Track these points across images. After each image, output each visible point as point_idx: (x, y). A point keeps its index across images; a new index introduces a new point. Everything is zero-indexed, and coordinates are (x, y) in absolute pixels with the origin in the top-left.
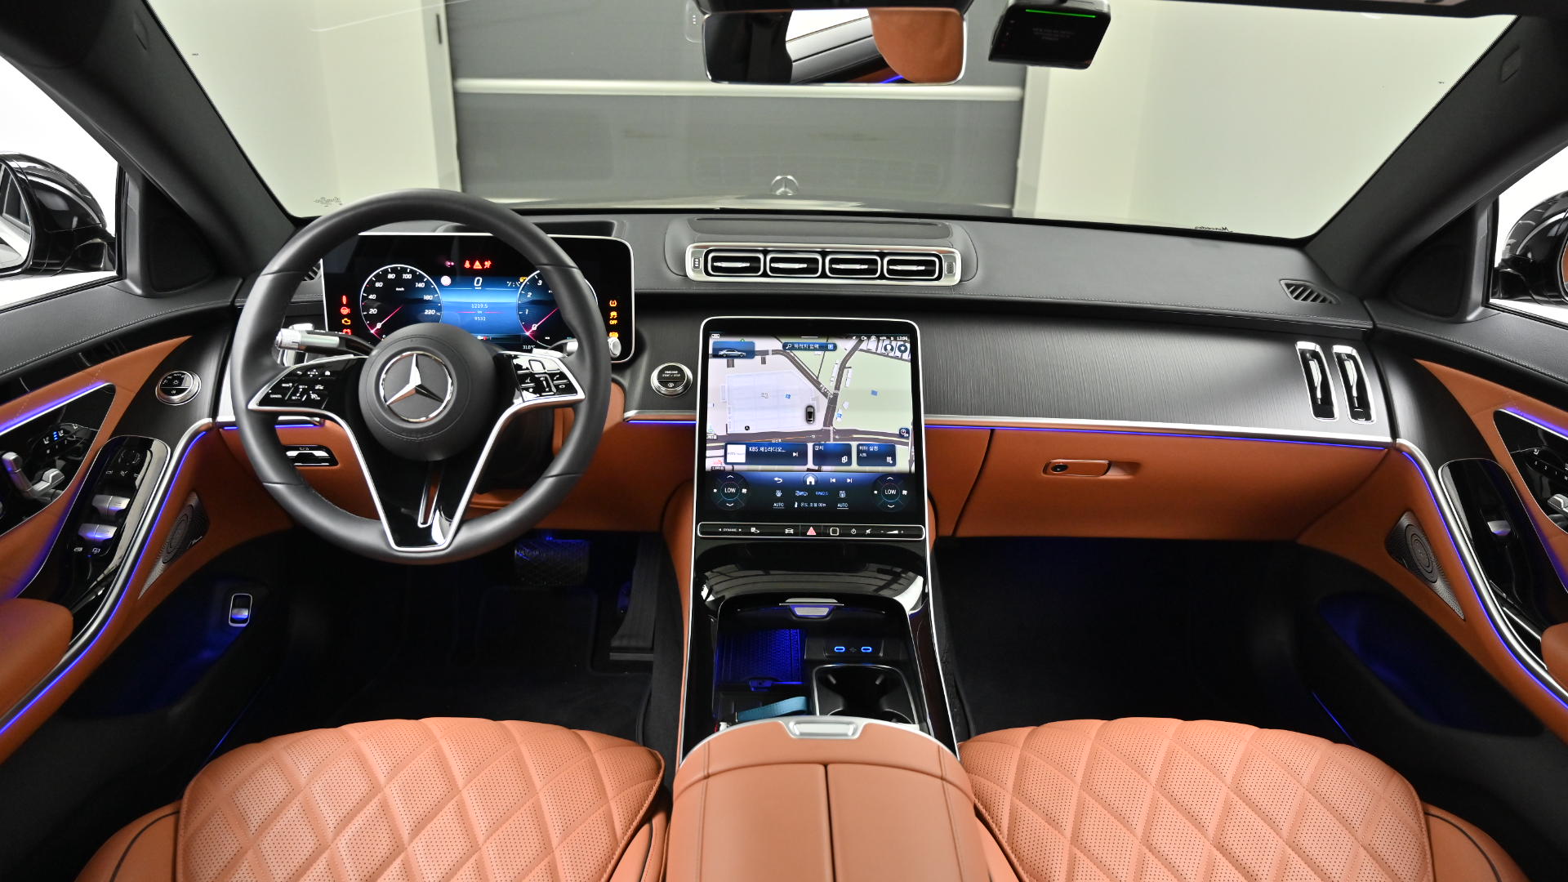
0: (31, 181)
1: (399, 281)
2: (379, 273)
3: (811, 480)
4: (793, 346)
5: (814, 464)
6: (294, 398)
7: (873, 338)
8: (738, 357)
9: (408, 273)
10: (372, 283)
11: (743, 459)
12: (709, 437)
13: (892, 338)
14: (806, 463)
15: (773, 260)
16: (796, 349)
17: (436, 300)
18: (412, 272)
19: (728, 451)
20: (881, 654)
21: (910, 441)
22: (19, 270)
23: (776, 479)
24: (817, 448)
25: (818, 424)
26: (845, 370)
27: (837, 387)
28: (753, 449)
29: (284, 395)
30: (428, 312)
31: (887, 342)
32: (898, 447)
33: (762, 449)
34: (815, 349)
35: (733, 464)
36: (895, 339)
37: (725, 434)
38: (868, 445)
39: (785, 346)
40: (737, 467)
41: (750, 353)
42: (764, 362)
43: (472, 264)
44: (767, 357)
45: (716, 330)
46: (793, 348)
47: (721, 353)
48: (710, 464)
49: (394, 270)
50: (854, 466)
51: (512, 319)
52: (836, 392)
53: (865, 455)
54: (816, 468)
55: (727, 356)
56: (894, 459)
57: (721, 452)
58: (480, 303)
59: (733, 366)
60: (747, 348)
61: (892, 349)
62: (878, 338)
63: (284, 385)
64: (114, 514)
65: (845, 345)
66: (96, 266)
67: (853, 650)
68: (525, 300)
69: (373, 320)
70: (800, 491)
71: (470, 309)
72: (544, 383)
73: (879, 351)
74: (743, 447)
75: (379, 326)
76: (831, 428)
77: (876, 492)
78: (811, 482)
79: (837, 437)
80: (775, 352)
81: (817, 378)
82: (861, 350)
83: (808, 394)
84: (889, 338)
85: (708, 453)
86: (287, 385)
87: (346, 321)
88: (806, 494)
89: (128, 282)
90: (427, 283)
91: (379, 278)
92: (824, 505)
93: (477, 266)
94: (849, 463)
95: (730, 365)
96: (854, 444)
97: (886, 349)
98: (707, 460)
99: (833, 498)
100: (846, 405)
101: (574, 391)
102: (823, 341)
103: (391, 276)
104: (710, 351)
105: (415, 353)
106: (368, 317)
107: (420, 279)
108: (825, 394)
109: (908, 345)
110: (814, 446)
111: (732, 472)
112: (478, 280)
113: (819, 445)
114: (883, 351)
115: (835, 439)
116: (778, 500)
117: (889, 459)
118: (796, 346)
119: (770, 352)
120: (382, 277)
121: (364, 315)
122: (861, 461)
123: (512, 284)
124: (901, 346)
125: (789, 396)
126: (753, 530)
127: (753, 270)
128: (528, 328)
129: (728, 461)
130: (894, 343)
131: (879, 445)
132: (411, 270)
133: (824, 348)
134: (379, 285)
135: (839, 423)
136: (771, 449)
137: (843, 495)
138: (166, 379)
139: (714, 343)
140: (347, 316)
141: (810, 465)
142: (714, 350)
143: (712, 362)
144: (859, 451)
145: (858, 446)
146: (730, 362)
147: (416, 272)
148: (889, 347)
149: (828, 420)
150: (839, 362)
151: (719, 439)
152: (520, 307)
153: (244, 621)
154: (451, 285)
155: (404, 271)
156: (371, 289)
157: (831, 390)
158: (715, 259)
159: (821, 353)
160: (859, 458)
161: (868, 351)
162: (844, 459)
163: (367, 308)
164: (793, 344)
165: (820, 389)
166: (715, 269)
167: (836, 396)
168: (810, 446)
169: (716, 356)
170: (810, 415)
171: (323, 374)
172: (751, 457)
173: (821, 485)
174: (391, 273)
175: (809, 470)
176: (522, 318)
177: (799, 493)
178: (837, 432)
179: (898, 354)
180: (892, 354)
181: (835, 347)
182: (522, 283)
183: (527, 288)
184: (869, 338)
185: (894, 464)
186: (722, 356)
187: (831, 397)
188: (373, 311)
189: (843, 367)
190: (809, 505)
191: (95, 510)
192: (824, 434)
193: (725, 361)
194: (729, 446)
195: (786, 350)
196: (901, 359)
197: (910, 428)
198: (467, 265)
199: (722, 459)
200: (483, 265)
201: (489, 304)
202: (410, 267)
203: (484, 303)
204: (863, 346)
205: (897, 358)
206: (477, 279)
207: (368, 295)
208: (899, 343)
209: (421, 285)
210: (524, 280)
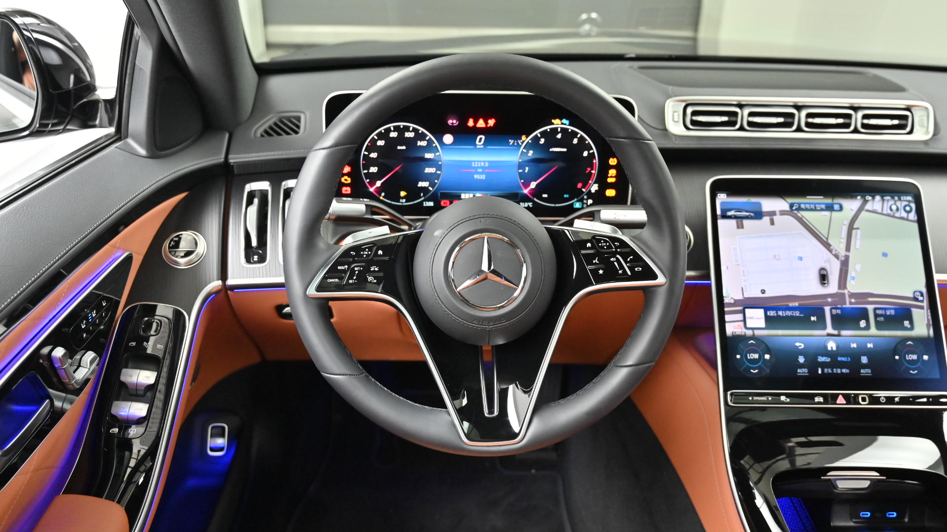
0: (36, 39)
1: (401, 140)
2: (381, 131)
3: (832, 345)
4: (800, 207)
5: (834, 328)
6: (351, 281)
7: (878, 198)
8: (747, 218)
9: (411, 132)
10: (374, 141)
11: (762, 324)
12: (726, 301)
13: (896, 198)
14: (825, 328)
15: (751, 114)
16: (803, 210)
17: (437, 159)
18: (415, 130)
19: (747, 315)
20: (906, 520)
21: (925, 304)
22: (27, 133)
23: (797, 344)
24: (834, 312)
25: (833, 287)
26: (854, 232)
27: (848, 248)
28: (771, 313)
29: (341, 278)
30: (428, 170)
31: (892, 202)
32: (914, 311)
33: (780, 313)
34: (822, 210)
35: (753, 329)
36: (900, 199)
37: (741, 298)
38: (885, 309)
39: (791, 206)
40: (757, 332)
41: (758, 215)
42: (772, 223)
43: (476, 122)
44: (775, 218)
45: (722, 190)
46: (799, 209)
47: (729, 213)
48: (730, 329)
49: (397, 129)
50: (873, 331)
51: (512, 178)
52: (847, 253)
53: (882, 319)
54: (836, 332)
55: (736, 217)
56: (911, 323)
57: (740, 317)
58: (481, 162)
59: (743, 227)
60: (755, 209)
61: (897, 209)
62: (882, 197)
63: (339, 268)
64: (143, 388)
65: (851, 205)
66: (91, 123)
67: (878, 515)
68: (526, 158)
69: (373, 178)
70: (823, 356)
71: (470, 167)
72: (616, 263)
73: (885, 212)
74: (762, 311)
75: (378, 184)
76: (846, 291)
77: (897, 357)
78: (832, 348)
79: (853, 300)
80: (783, 213)
81: (827, 239)
82: (868, 211)
83: (819, 257)
84: (893, 198)
85: (728, 318)
86: (343, 268)
87: (346, 180)
88: (829, 360)
89: (130, 141)
90: (430, 141)
91: (381, 136)
92: (848, 371)
93: (481, 124)
94: (868, 327)
95: (740, 226)
96: (870, 308)
97: (891, 210)
98: (727, 325)
99: (855, 364)
100: (858, 267)
101: (655, 277)
102: (829, 201)
103: (393, 135)
104: (719, 212)
105: (486, 236)
106: (368, 175)
107: (422, 137)
108: (836, 256)
109: (913, 206)
110: (831, 310)
111: (753, 337)
112: (481, 139)
113: (836, 308)
114: (889, 212)
115: (851, 303)
116: (802, 366)
117: (906, 323)
118: (803, 206)
119: (778, 213)
120: (384, 136)
121: (364, 173)
122: (879, 325)
123: (514, 143)
124: (905, 206)
125: (801, 259)
126: (783, 398)
127: (731, 123)
128: (526, 185)
129: (748, 326)
130: (898, 203)
131: (895, 309)
132: (414, 128)
133: (830, 208)
134: (381, 143)
135: (853, 286)
136: (789, 313)
137: (864, 360)
138: (172, 240)
139: (722, 204)
140: (348, 174)
141: (830, 330)
142: (722, 210)
143: (721, 222)
144: (876, 316)
145: (875, 309)
146: (739, 223)
147: (419, 130)
148: (894, 207)
149: (843, 281)
150: (847, 223)
151: (736, 303)
152: (521, 166)
153: (221, 449)
154: (453, 143)
155: (407, 129)
156: (372, 147)
157: (842, 253)
158: (694, 113)
159: (827, 213)
160: (877, 322)
161: (874, 212)
162: (863, 324)
163: (367, 167)
164: (799, 204)
165: (831, 251)
166: (694, 123)
167: (847, 258)
168: (827, 309)
169: (724, 217)
170: (823, 278)
171: (376, 253)
172: (770, 322)
173: (842, 350)
174: (394, 131)
175: (829, 335)
176: (521, 176)
177: (821, 359)
178: (852, 295)
179: (904, 215)
180: (897, 215)
181: (841, 208)
182: (524, 141)
183: (528, 147)
184: (873, 198)
185: (912, 328)
186: (730, 217)
187: (843, 259)
188: (374, 170)
189: (851, 228)
190: (832, 370)
191: (123, 385)
192: (839, 297)
193: (733, 222)
194: (747, 311)
195: (793, 211)
196: (907, 219)
197: (924, 290)
198: (471, 123)
199: (742, 324)
200: (486, 123)
201: (489, 162)
202: (412, 126)
203: (484, 162)
204: (869, 206)
205: (902, 218)
206: (479, 137)
207: (369, 154)
208: (904, 203)
209: (423, 143)
210: (526, 140)
